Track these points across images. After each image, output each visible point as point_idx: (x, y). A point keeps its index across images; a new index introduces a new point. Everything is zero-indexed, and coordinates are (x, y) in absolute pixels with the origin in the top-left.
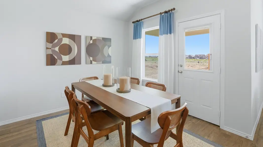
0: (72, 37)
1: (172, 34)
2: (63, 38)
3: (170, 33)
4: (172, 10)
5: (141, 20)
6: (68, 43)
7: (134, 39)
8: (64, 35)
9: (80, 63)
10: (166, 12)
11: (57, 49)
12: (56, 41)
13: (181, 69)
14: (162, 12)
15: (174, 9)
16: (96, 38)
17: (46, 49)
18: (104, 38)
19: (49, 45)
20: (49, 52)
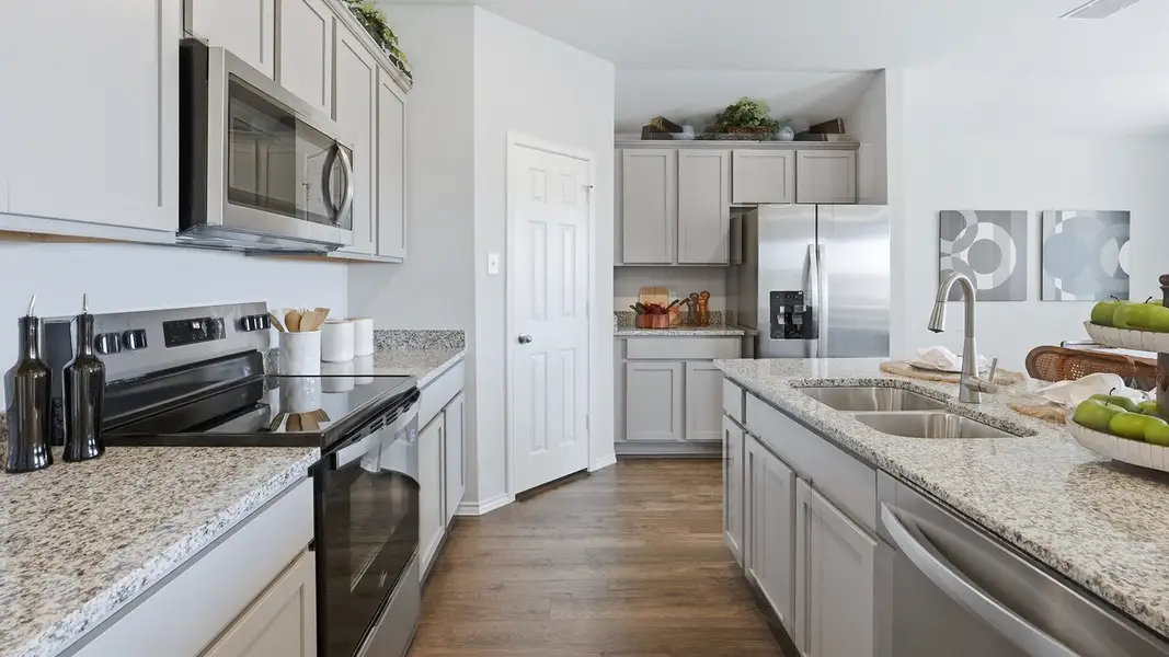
0: (1001, 218)
2: (980, 224)
6: (991, 238)
8: (983, 216)
9: (1023, 298)
11: (964, 256)
12: (962, 234)
16: (1073, 215)
17: (940, 255)
18: (1102, 214)
19: (947, 246)
20: (947, 263)
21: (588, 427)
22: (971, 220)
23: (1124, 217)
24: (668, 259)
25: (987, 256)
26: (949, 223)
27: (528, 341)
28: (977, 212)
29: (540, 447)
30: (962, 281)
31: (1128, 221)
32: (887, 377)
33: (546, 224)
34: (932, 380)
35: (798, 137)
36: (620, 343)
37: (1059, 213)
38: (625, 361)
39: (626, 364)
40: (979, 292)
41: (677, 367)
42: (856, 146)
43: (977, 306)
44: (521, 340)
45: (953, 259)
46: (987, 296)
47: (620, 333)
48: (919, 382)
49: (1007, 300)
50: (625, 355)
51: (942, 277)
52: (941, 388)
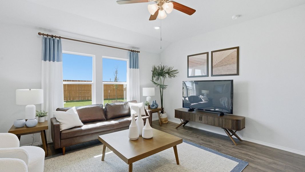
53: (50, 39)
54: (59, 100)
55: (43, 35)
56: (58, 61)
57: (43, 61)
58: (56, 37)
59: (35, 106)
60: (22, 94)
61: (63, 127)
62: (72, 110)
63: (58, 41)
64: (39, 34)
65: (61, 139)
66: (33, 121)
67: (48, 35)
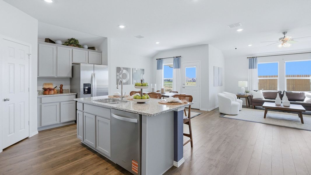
0: (127, 69)
1: (180, 69)
2: (124, 70)
3: (179, 68)
4: (179, 57)
5: (162, 59)
6: (125, 73)
7: (157, 69)
8: (124, 68)
9: (130, 84)
10: (177, 57)
11: (121, 76)
12: (121, 71)
13: (184, 86)
14: (174, 57)
15: (181, 56)
16: (137, 69)
17: (117, 76)
18: (141, 69)
19: (118, 74)
20: (118, 78)
21: (29, 124)
22: (122, 69)
23: (143, 70)
24: (54, 75)
25: (125, 76)
26: (119, 69)
27: (8, 100)
28: (123, 68)
29: (12, 133)
30: (121, 81)
31: (144, 71)
32: (110, 98)
33: (14, 64)
34: (117, 97)
35: (89, 48)
36: (39, 99)
37: (135, 69)
38: (41, 104)
39: (41, 105)
40: (123, 83)
41: (58, 104)
42: (101, 52)
43: (123, 86)
44: (5, 100)
45: (119, 77)
46: (125, 84)
47: (39, 96)
48: (115, 98)
49: (128, 84)
50: (41, 102)
51: (117, 80)
52: (118, 98)
53: (252, 59)
54: (256, 87)
55: (249, 58)
56: (256, 68)
57: (249, 69)
58: (255, 57)
59: (244, 88)
60: (241, 83)
61: (254, 98)
62: (260, 92)
63: (256, 59)
64: (248, 58)
65: (252, 102)
66: (243, 93)
67: (251, 58)
